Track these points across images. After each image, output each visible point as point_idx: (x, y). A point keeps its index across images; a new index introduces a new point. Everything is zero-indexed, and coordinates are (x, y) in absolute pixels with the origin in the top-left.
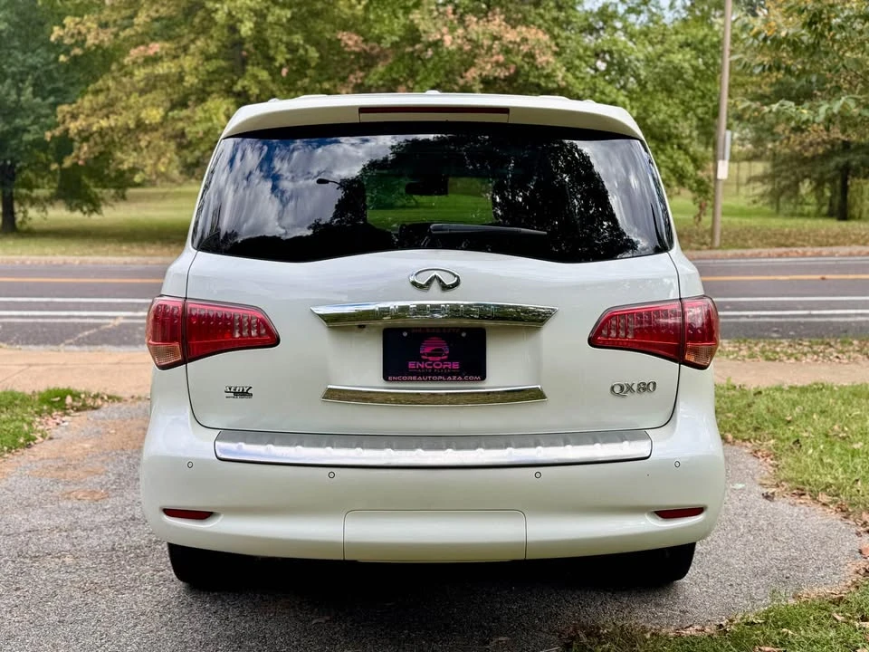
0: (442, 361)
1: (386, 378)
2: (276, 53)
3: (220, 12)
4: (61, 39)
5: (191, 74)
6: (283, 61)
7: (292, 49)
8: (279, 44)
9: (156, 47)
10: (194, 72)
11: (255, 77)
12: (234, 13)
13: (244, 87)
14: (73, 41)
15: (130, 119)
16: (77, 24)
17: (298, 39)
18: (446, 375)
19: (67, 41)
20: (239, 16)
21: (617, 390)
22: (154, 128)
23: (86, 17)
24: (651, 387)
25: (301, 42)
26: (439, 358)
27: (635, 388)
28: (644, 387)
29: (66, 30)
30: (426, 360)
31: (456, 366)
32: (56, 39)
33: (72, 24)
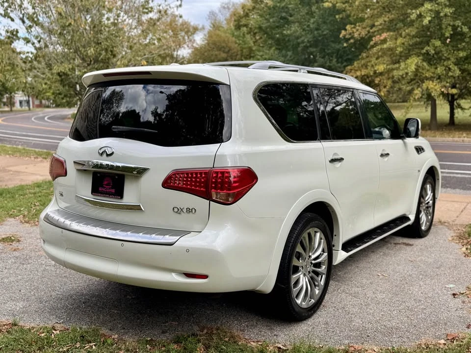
0: (110, 188)
1: (92, 194)
2: (446, 32)
3: (414, 15)
4: (344, 36)
5: (400, 47)
6: (449, 35)
7: (454, 28)
8: (448, 26)
9: (384, 35)
10: (402, 45)
11: (434, 45)
12: (423, 14)
13: (427, 51)
14: (350, 36)
15: (371, 71)
16: (352, 28)
17: (458, 23)
18: (110, 195)
19: (347, 37)
20: (425, 15)
21: (176, 210)
22: (381, 74)
23: (357, 24)
24: (193, 211)
25: (460, 24)
26: (108, 187)
27: (185, 210)
28: (189, 211)
29: (347, 31)
30: (105, 187)
31: (113, 191)
32: (343, 36)
33: (350, 29)
